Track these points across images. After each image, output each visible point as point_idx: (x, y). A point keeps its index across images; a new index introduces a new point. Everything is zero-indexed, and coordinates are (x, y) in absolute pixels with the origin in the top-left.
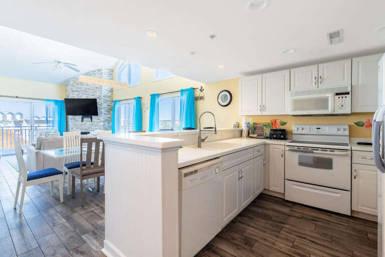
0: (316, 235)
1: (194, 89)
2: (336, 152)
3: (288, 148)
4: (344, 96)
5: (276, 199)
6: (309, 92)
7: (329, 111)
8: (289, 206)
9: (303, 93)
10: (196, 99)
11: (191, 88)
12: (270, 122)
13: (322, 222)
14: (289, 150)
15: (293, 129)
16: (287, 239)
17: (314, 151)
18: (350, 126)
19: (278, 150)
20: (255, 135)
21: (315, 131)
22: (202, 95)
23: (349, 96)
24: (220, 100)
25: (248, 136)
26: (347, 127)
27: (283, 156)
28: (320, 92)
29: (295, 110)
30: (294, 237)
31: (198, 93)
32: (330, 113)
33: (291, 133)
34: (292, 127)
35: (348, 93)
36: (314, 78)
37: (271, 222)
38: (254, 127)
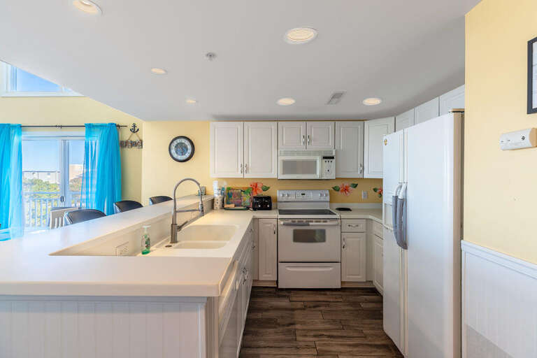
0: (328, 326)
1: (118, 126)
2: (329, 223)
3: (282, 223)
4: (330, 160)
5: (266, 290)
6: (298, 153)
7: (317, 176)
8: (284, 296)
9: (292, 153)
10: (124, 144)
11: (112, 124)
12: (249, 186)
13: (323, 305)
14: (284, 225)
15: (278, 195)
16: (307, 347)
17: (311, 224)
18: (329, 191)
19: (269, 225)
20: (232, 206)
21: (301, 198)
22: (135, 138)
23: (334, 160)
24: (173, 151)
25: (223, 207)
26: (328, 192)
27: (277, 232)
28: (309, 153)
29: (284, 173)
30: (312, 339)
31: (126, 135)
32: (318, 178)
33: (276, 200)
34: (277, 193)
35: (333, 158)
36: (302, 137)
37: (281, 329)
38: (228, 194)
